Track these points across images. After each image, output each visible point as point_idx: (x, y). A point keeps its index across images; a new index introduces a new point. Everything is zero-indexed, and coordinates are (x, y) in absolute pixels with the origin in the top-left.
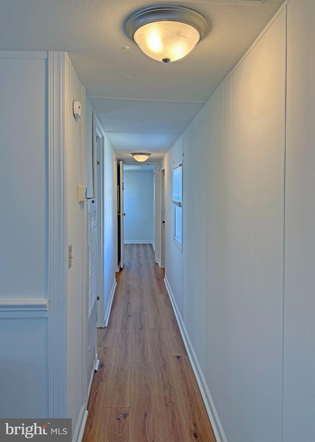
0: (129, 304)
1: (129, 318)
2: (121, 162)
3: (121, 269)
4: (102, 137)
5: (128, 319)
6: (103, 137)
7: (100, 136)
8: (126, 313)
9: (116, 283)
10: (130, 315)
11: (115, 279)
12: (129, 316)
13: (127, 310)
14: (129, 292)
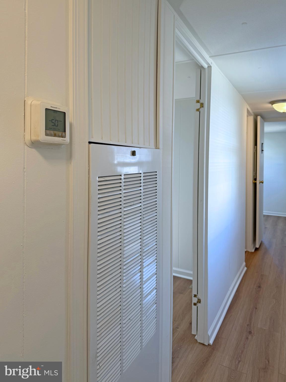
0: (256, 308)
1: (250, 337)
2: (259, 118)
3: (256, 249)
4: (208, 67)
5: (247, 338)
6: (210, 67)
7: (206, 66)
8: (248, 325)
9: (246, 268)
10: (252, 332)
11: (244, 263)
12: (250, 332)
13: (250, 319)
14: (259, 287)
